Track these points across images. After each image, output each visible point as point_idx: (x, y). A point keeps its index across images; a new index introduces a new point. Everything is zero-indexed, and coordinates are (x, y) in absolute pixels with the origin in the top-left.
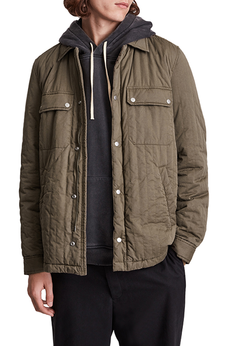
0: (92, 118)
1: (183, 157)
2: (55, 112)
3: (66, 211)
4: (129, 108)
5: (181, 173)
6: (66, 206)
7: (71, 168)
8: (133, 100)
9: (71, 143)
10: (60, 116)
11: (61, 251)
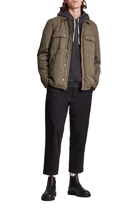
0: (73, 41)
1: (96, 59)
2: (61, 37)
3: (63, 69)
4: (86, 40)
5: (95, 63)
6: (63, 68)
7: (65, 56)
8: (86, 38)
9: (65, 48)
10: (62, 39)
11: (60, 81)
